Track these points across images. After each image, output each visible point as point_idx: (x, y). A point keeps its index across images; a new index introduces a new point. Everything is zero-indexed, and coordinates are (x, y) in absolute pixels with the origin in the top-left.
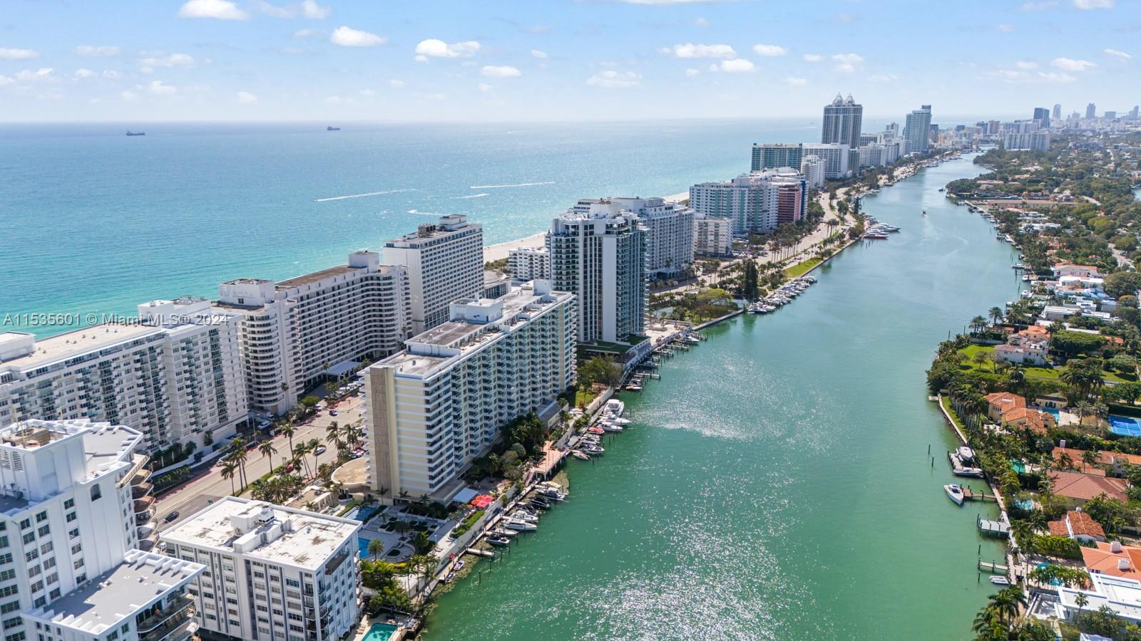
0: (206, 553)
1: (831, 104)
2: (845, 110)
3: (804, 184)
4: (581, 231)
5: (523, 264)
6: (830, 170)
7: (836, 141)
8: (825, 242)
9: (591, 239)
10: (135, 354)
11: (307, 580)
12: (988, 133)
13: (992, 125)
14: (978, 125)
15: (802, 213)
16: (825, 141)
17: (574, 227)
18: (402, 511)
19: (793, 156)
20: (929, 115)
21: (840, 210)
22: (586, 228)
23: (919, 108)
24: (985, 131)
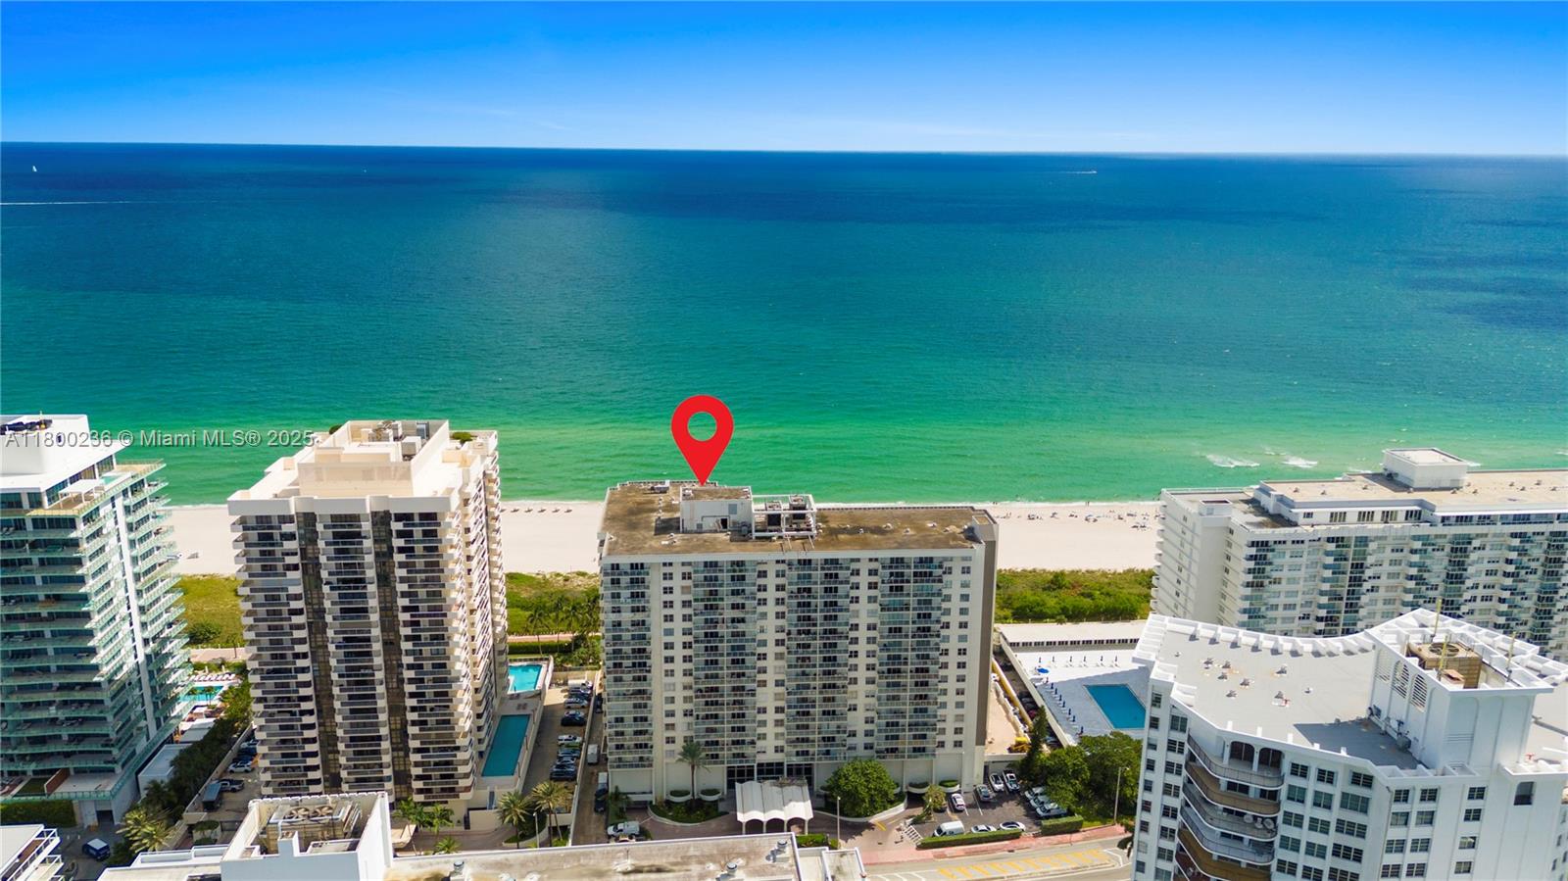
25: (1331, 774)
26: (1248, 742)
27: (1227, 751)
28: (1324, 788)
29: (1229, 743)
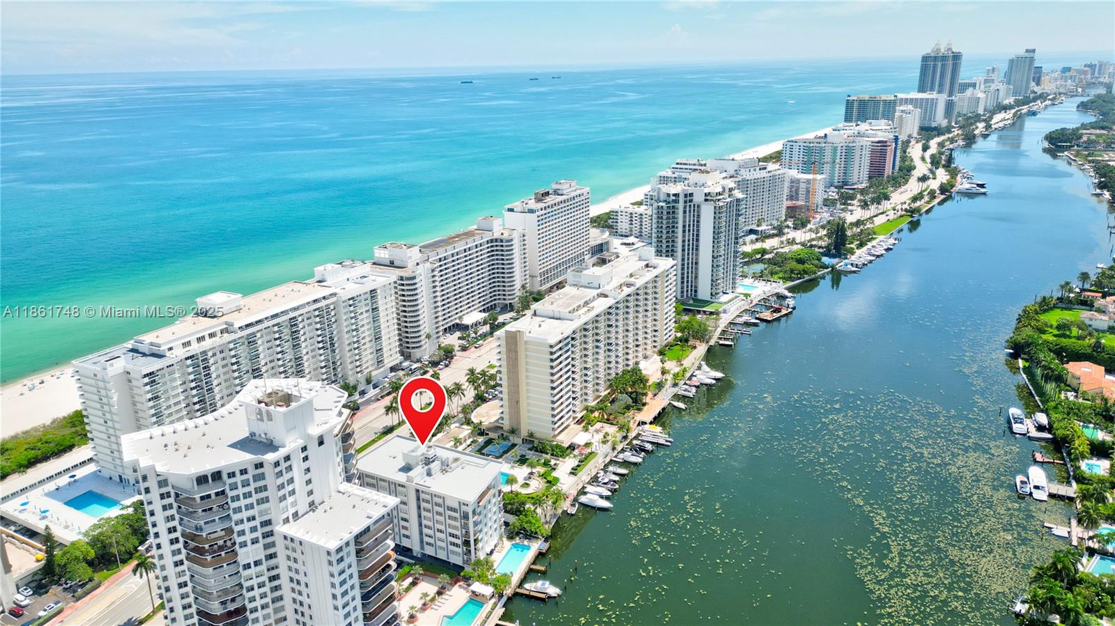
0: (384, 481)
1: (929, 51)
2: (944, 58)
3: (896, 138)
4: (681, 199)
5: (624, 221)
6: (925, 118)
7: (932, 89)
8: (915, 199)
9: (690, 206)
10: (315, 310)
11: (464, 508)
12: (1096, 75)
13: (1101, 66)
14: (1085, 66)
15: (893, 168)
16: (922, 89)
17: (675, 195)
18: (530, 449)
19: (886, 109)
20: (1032, 60)
21: (932, 163)
22: (686, 196)
23: (1022, 52)
24: (1093, 73)
25: (246, 469)
26: (203, 474)
27: (195, 483)
28: (245, 477)
29: (195, 480)
